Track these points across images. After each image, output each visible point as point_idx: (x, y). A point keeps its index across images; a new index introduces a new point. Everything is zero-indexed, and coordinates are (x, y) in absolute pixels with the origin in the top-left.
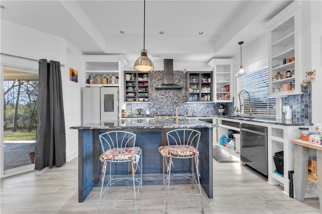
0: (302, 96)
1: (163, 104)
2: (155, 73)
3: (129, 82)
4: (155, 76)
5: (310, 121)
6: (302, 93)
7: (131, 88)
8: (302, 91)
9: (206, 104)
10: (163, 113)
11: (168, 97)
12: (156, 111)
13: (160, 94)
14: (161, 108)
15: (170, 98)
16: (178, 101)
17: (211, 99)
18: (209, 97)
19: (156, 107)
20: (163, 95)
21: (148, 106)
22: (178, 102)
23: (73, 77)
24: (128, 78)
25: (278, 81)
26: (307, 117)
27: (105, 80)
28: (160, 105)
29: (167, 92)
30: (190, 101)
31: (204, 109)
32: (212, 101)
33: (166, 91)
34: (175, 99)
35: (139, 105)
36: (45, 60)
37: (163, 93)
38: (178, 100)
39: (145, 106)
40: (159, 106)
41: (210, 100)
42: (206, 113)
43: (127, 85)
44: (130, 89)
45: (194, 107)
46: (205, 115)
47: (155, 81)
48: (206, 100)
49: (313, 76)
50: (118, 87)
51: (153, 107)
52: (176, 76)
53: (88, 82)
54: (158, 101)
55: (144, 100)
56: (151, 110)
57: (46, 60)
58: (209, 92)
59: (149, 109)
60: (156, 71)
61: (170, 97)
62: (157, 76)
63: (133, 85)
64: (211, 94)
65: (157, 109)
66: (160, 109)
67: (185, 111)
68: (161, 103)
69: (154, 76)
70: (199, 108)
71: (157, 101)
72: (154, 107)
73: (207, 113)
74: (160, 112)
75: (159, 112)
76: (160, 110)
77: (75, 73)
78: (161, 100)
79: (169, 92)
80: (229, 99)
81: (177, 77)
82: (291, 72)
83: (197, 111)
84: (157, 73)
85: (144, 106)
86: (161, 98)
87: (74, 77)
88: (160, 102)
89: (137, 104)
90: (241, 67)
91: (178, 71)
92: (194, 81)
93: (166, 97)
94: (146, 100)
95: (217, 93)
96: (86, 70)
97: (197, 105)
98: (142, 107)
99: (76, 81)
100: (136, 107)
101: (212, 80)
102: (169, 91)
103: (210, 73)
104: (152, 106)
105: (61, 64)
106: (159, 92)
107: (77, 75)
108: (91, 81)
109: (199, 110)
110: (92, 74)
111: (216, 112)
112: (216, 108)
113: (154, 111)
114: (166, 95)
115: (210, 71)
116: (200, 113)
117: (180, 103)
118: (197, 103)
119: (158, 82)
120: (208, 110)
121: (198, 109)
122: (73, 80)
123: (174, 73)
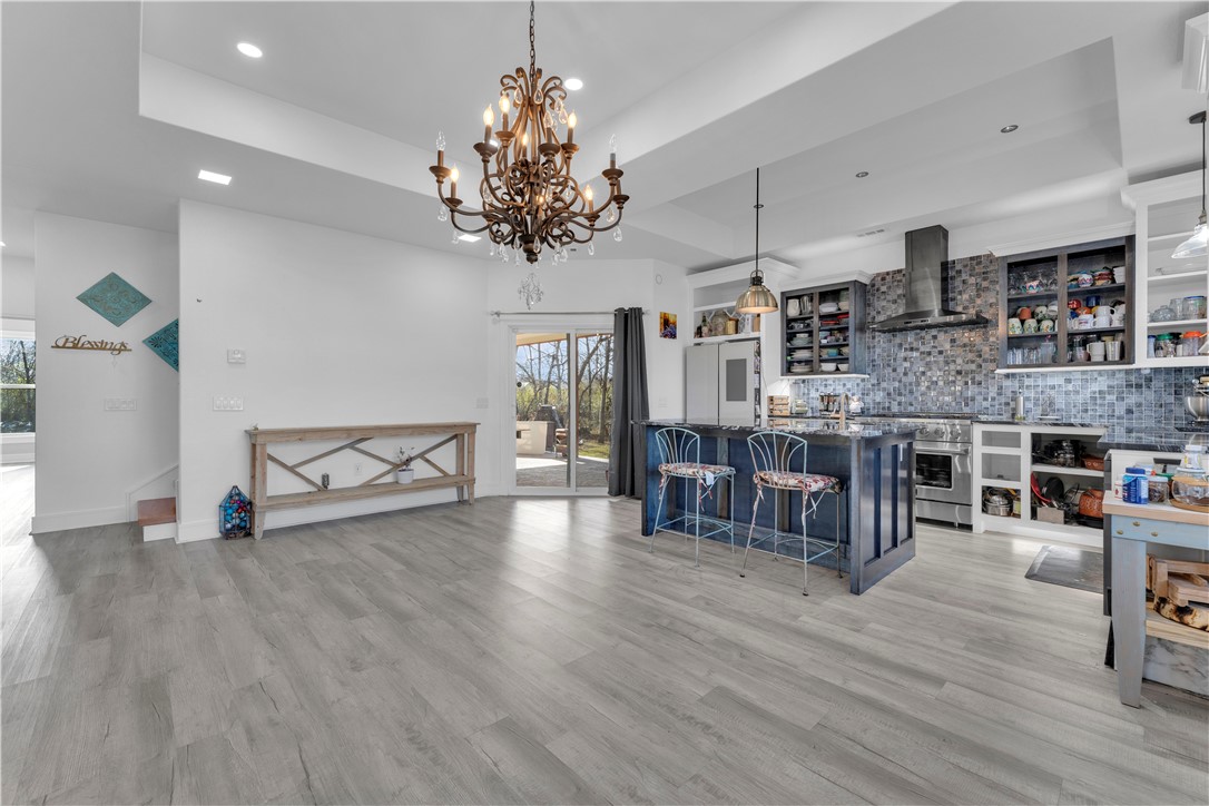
1: (911, 378)
2: (883, 279)
3: (795, 320)
4: (884, 289)
7: (802, 335)
9: (1122, 375)
10: (911, 409)
11: (929, 353)
12: (887, 400)
13: (900, 345)
14: (903, 391)
15: (941, 358)
16: (973, 367)
17: (1126, 354)
18: (1114, 347)
19: (884, 389)
20: (912, 349)
21: (858, 385)
22: (972, 371)
23: (665, 328)
24: (793, 309)
27: (731, 325)
28: (900, 381)
29: (928, 337)
30: (1019, 366)
31: (1111, 398)
32: (1127, 363)
33: (923, 333)
34: (959, 361)
35: (830, 382)
36: (621, 310)
37: (911, 343)
38: (973, 362)
39: (849, 386)
40: (897, 384)
41: (1122, 356)
42: (1120, 411)
43: (788, 327)
44: (801, 339)
45: (1053, 387)
47: (884, 303)
48: (1101, 359)
50: (758, 339)
51: (873, 390)
52: (964, 276)
53: (699, 332)
54: (894, 370)
55: (838, 369)
56: (868, 399)
57: (623, 309)
58: (1116, 325)
59: (863, 394)
60: (888, 273)
61: (941, 352)
62: (889, 288)
63: (804, 327)
64: (1124, 334)
65: (889, 394)
66: (900, 394)
67: (1007, 404)
68: (905, 374)
69: (878, 290)
70: (1077, 392)
71: (890, 370)
72: (879, 390)
73: (1129, 411)
74: (900, 404)
75: (896, 403)
76: (898, 399)
77: (671, 320)
78: (907, 364)
79: (935, 337)
81: (972, 280)
83: (1067, 404)
84: (889, 278)
85: (844, 385)
86: (905, 359)
87: (669, 329)
88: (901, 370)
89: (826, 380)
90: (1203, 218)
91: (972, 259)
92: (1033, 287)
93: (922, 353)
94: (843, 367)
95: (1152, 328)
96: (695, 306)
97: (1068, 381)
98: (840, 390)
99: (673, 336)
100: (822, 389)
101: (1131, 274)
102: (934, 332)
103: (1123, 243)
104: (873, 385)
105: (644, 310)
106: (898, 340)
107: (674, 324)
108: (705, 330)
109: (1080, 399)
110: (710, 312)
113: (878, 400)
114: (922, 349)
115: (1120, 238)
116: (1086, 411)
117: (984, 372)
119: (894, 306)
120: (1133, 399)
121: (1073, 397)
122: (665, 336)
123: (958, 267)
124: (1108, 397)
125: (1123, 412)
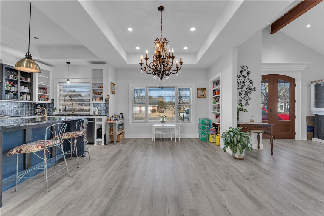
0: (105, 104)
5: (108, 114)
6: (105, 103)
8: (106, 102)
9: (19, 103)
18: (29, 97)
25: (94, 95)
26: (107, 112)
30: (5, 99)
32: (32, 101)
41: (30, 99)
42: (19, 112)
46: (18, 115)
48: (24, 99)
49: (109, 97)
58: (28, 91)
64: (30, 94)
70: (10, 108)
73: (21, 112)
80: (48, 100)
82: (101, 93)
90: (68, 80)
92: (11, 77)
95: (38, 94)
97: (7, 104)
101: (32, 80)
111: (30, 112)
112: (30, 108)
118: (8, 102)
120: (21, 109)
121: (8, 109)
124: (16, 109)
125: (19, 113)
